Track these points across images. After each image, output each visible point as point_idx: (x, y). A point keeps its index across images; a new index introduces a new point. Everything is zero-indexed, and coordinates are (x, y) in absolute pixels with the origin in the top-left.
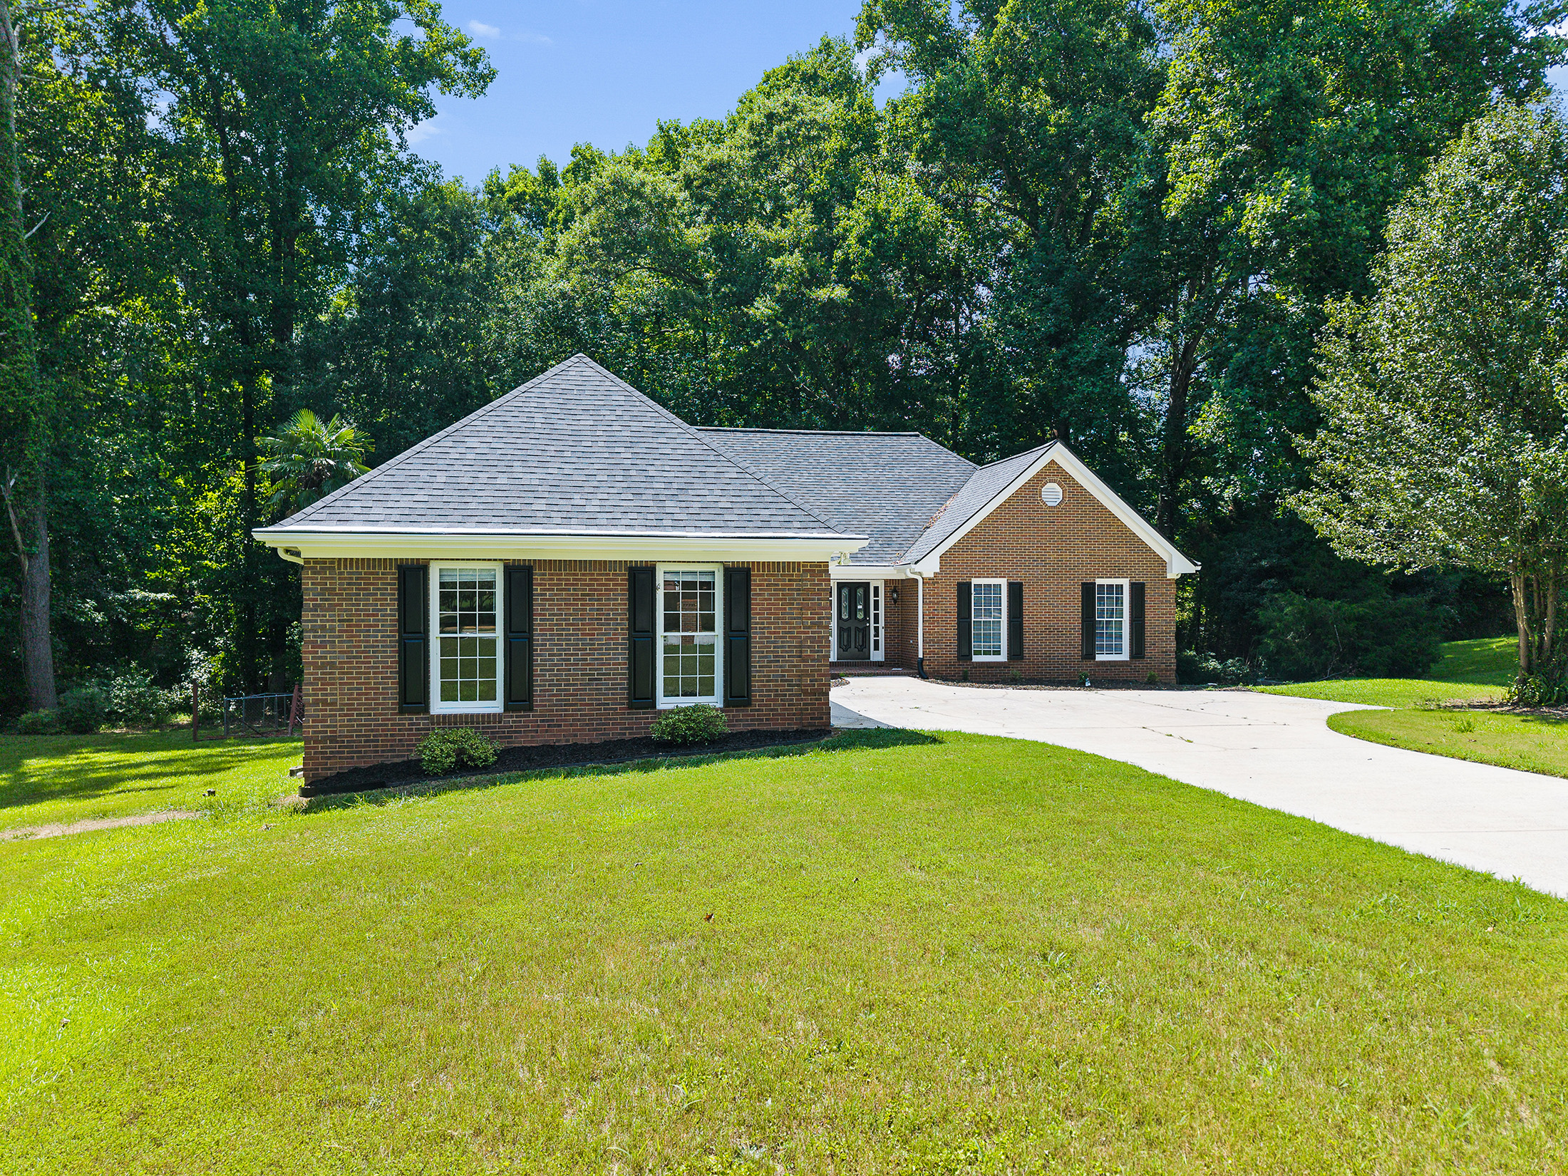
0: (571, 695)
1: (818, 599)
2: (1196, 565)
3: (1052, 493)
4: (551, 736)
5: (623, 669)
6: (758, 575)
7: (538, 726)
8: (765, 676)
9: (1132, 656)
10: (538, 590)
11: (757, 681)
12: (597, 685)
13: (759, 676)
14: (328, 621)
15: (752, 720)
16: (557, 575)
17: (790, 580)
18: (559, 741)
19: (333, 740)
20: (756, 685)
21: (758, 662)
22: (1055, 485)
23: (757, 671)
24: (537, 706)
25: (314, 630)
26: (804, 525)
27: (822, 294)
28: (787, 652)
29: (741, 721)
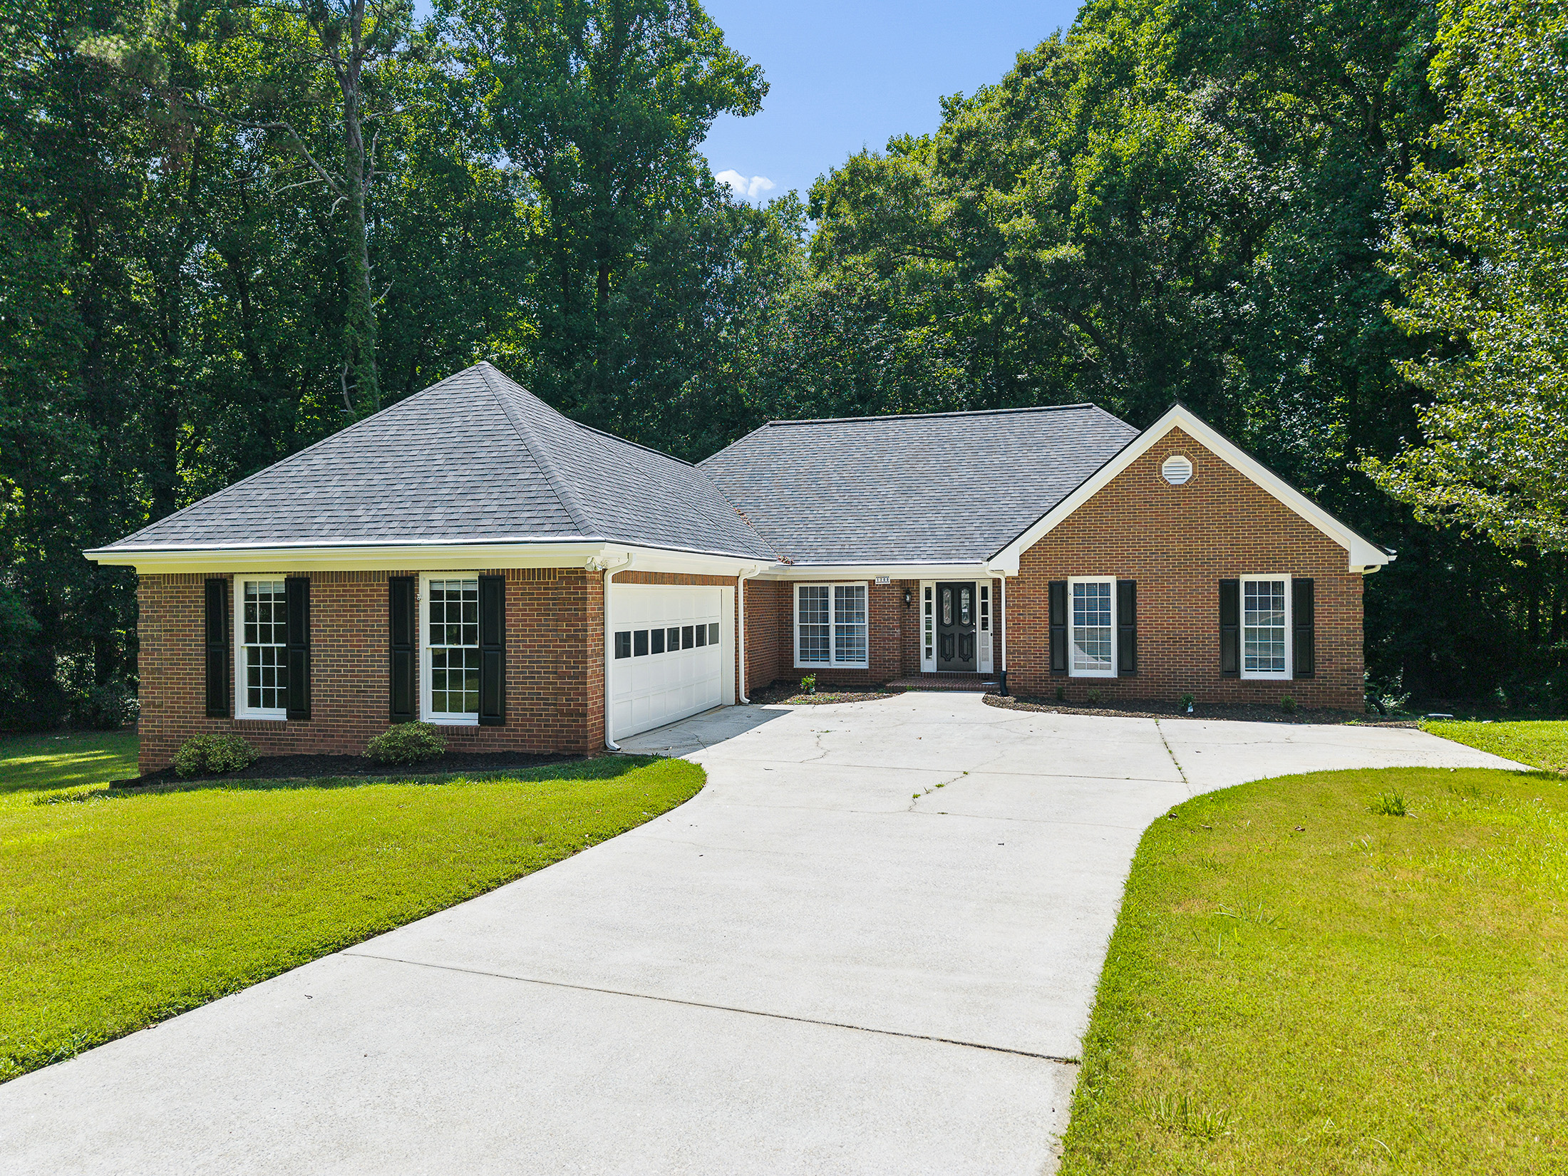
0: (342, 706)
1: (575, 610)
2: (1389, 554)
3: (1178, 469)
4: (324, 746)
5: (385, 681)
6: (513, 584)
7: (315, 736)
8: (520, 694)
9: (1296, 673)
10: (314, 601)
11: (513, 699)
12: (364, 697)
13: (515, 694)
14: (155, 631)
15: (507, 741)
16: (330, 586)
17: (545, 589)
18: (332, 751)
19: (160, 738)
20: (511, 703)
21: (514, 678)
22: (1183, 458)
23: (512, 688)
24: (315, 715)
25: (146, 639)
26: (555, 527)
27: (1047, 256)
28: (543, 667)
29: (496, 741)
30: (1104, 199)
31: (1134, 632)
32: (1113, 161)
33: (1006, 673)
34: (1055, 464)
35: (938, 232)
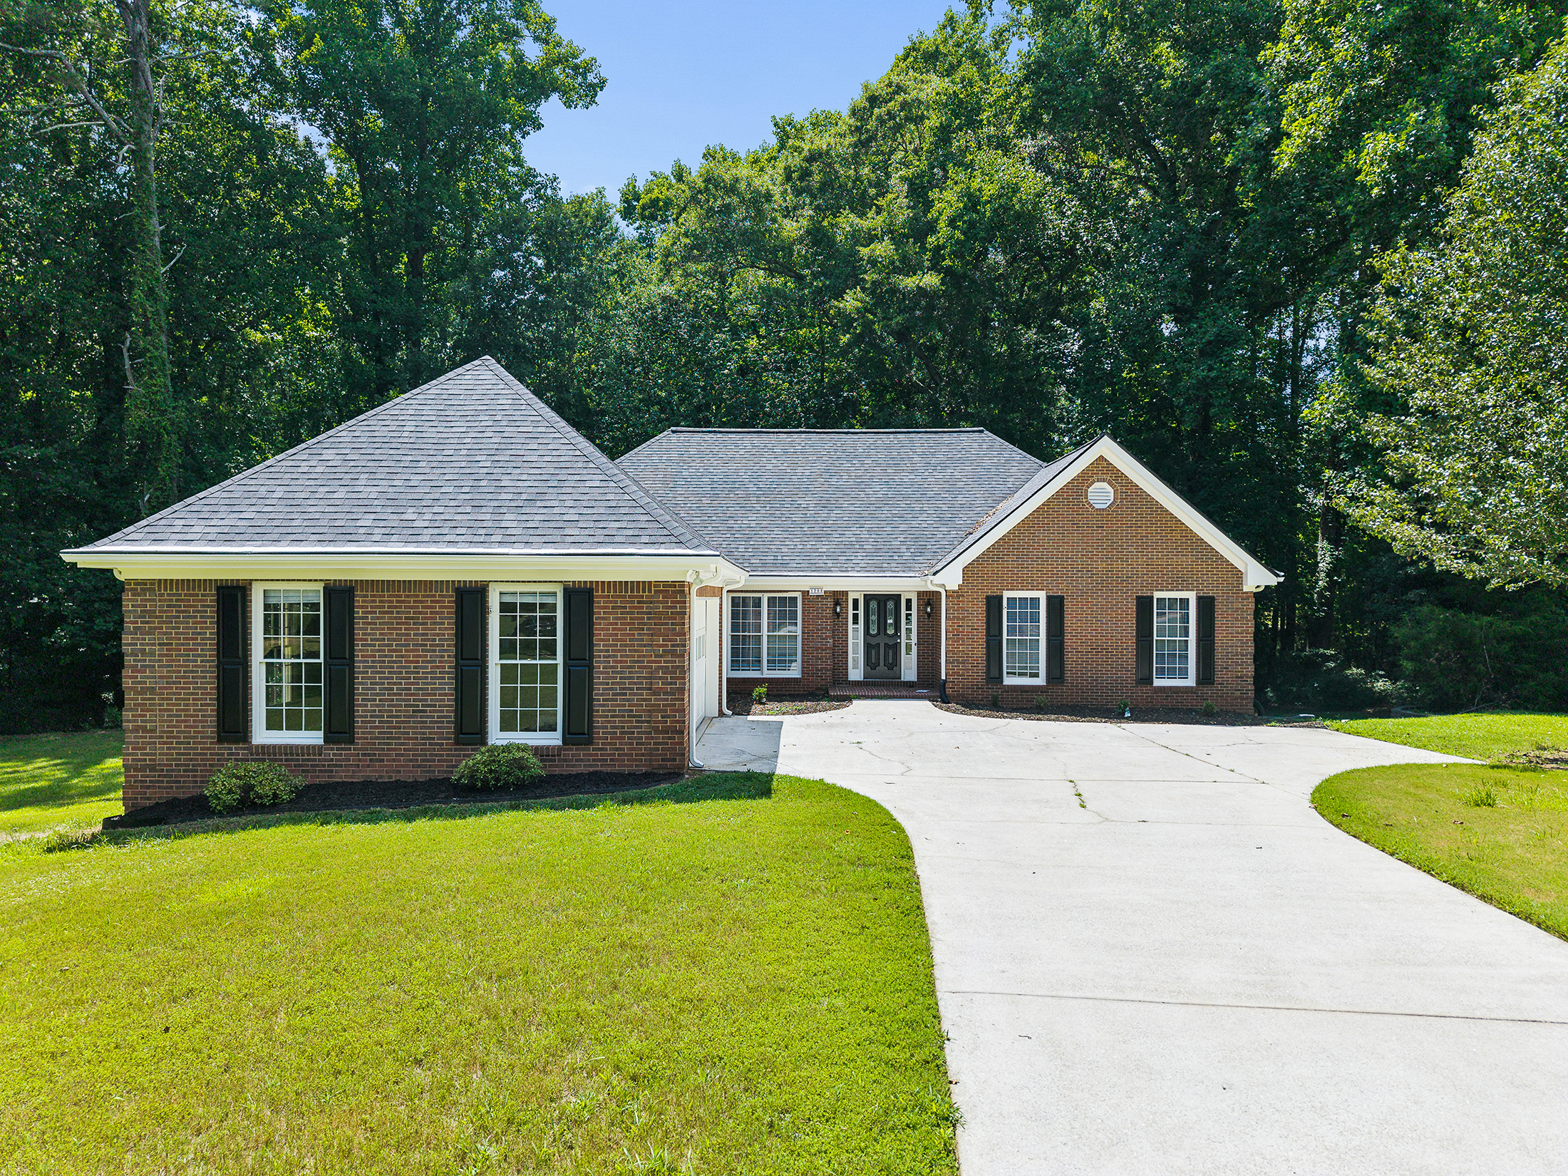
0: (394, 728)
1: (672, 624)
2: (1277, 576)
3: (1101, 494)
4: (372, 771)
5: (449, 700)
6: (603, 597)
7: (360, 760)
8: (609, 711)
9: (1199, 682)
10: (359, 612)
11: (601, 716)
12: (421, 717)
13: (603, 711)
14: (148, 645)
15: (594, 760)
16: (380, 596)
17: (639, 602)
18: (381, 777)
19: (153, 768)
20: (599, 721)
21: (602, 695)
22: (1105, 485)
23: (601, 705)
24: (359, 738)
25: (134, 654)
26: (653, 539)
27: (910, 282)
28: (635, 683)
29: (582, 761)
30: (964, 233)
31: (1062, 643)
32: (972, 201)
33: (945, 681)
34: (960, 484)
35: (788, 249)
